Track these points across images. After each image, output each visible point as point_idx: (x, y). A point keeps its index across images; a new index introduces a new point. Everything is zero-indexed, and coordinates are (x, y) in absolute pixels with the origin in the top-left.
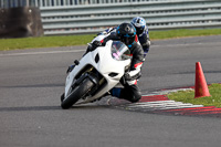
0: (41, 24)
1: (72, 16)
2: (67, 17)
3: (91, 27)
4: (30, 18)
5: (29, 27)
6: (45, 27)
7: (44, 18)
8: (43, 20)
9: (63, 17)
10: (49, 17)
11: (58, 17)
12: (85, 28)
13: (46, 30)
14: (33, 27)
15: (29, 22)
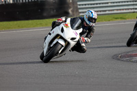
0: (78, 9)
1: (97, 4)
2: (94, 4)
3: (109, 10)
4: (71, 5)
5: (70, 11)
6: (80, 11)
7: (80, 5)
8: (79, 7)
9: (91, 4)
10: (83, 5)
11: (88, 4)
12: (105, 11)
13: (81, 13)
14: (73, 11)
15: (70, 8)
